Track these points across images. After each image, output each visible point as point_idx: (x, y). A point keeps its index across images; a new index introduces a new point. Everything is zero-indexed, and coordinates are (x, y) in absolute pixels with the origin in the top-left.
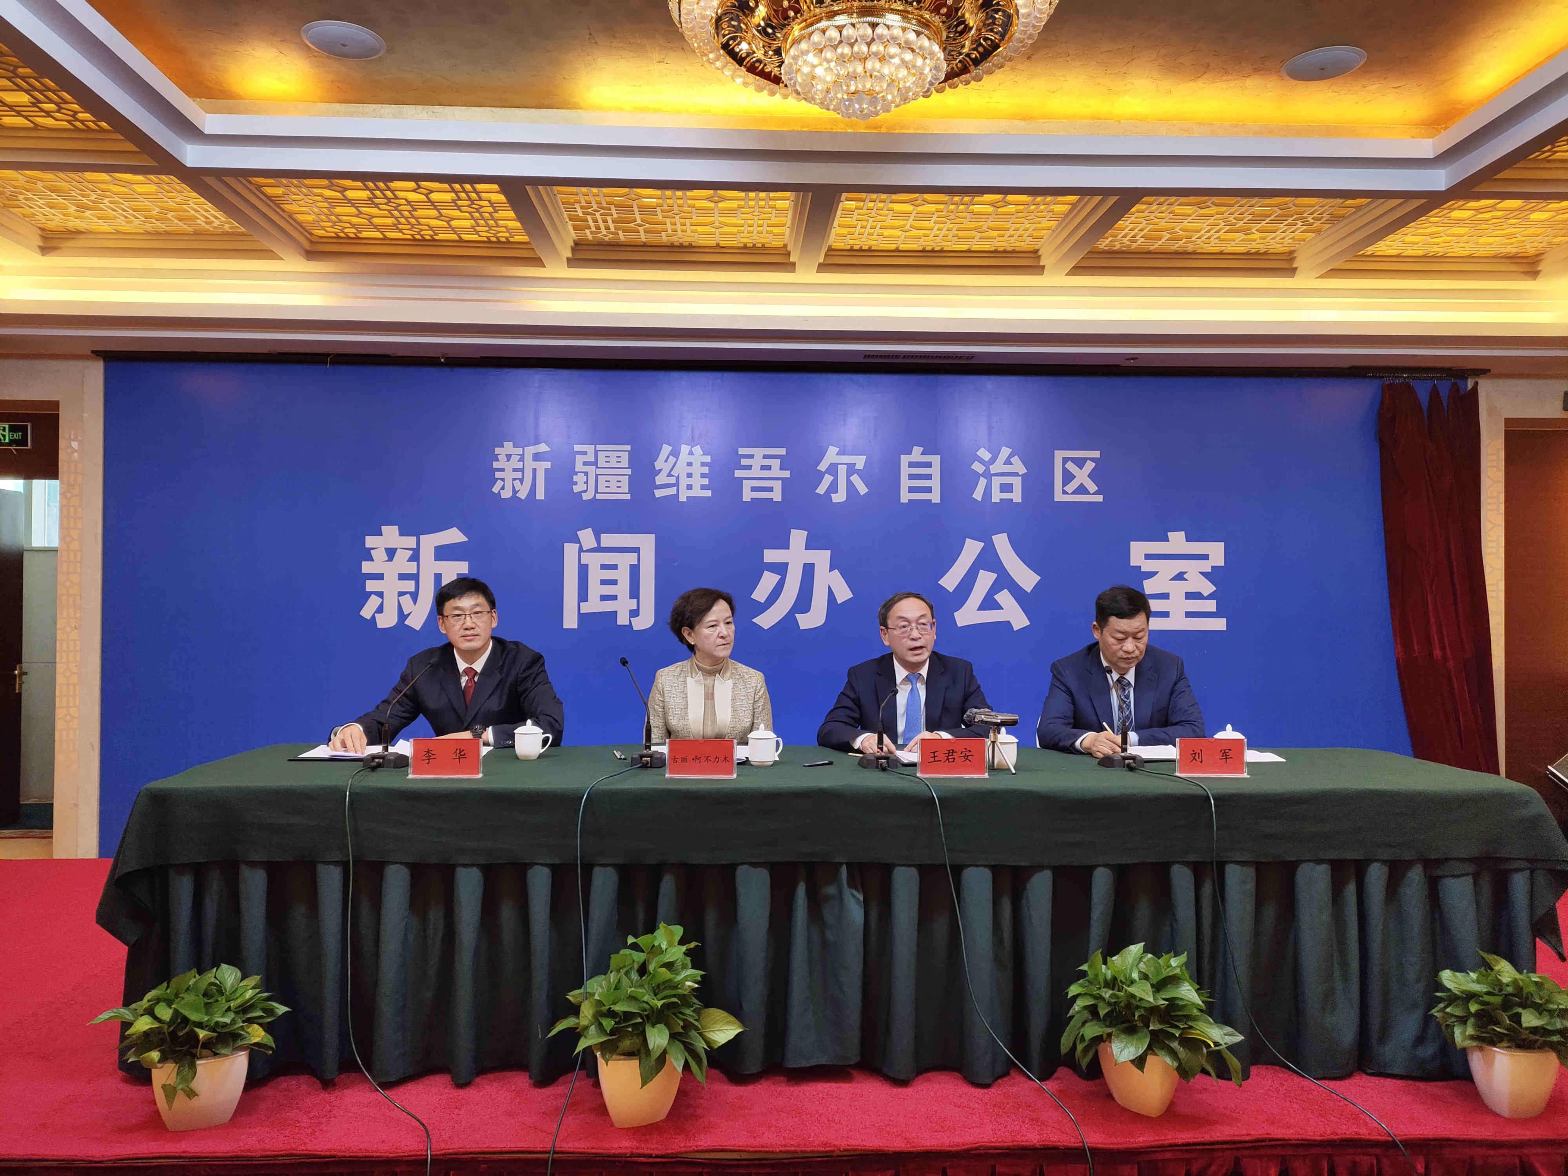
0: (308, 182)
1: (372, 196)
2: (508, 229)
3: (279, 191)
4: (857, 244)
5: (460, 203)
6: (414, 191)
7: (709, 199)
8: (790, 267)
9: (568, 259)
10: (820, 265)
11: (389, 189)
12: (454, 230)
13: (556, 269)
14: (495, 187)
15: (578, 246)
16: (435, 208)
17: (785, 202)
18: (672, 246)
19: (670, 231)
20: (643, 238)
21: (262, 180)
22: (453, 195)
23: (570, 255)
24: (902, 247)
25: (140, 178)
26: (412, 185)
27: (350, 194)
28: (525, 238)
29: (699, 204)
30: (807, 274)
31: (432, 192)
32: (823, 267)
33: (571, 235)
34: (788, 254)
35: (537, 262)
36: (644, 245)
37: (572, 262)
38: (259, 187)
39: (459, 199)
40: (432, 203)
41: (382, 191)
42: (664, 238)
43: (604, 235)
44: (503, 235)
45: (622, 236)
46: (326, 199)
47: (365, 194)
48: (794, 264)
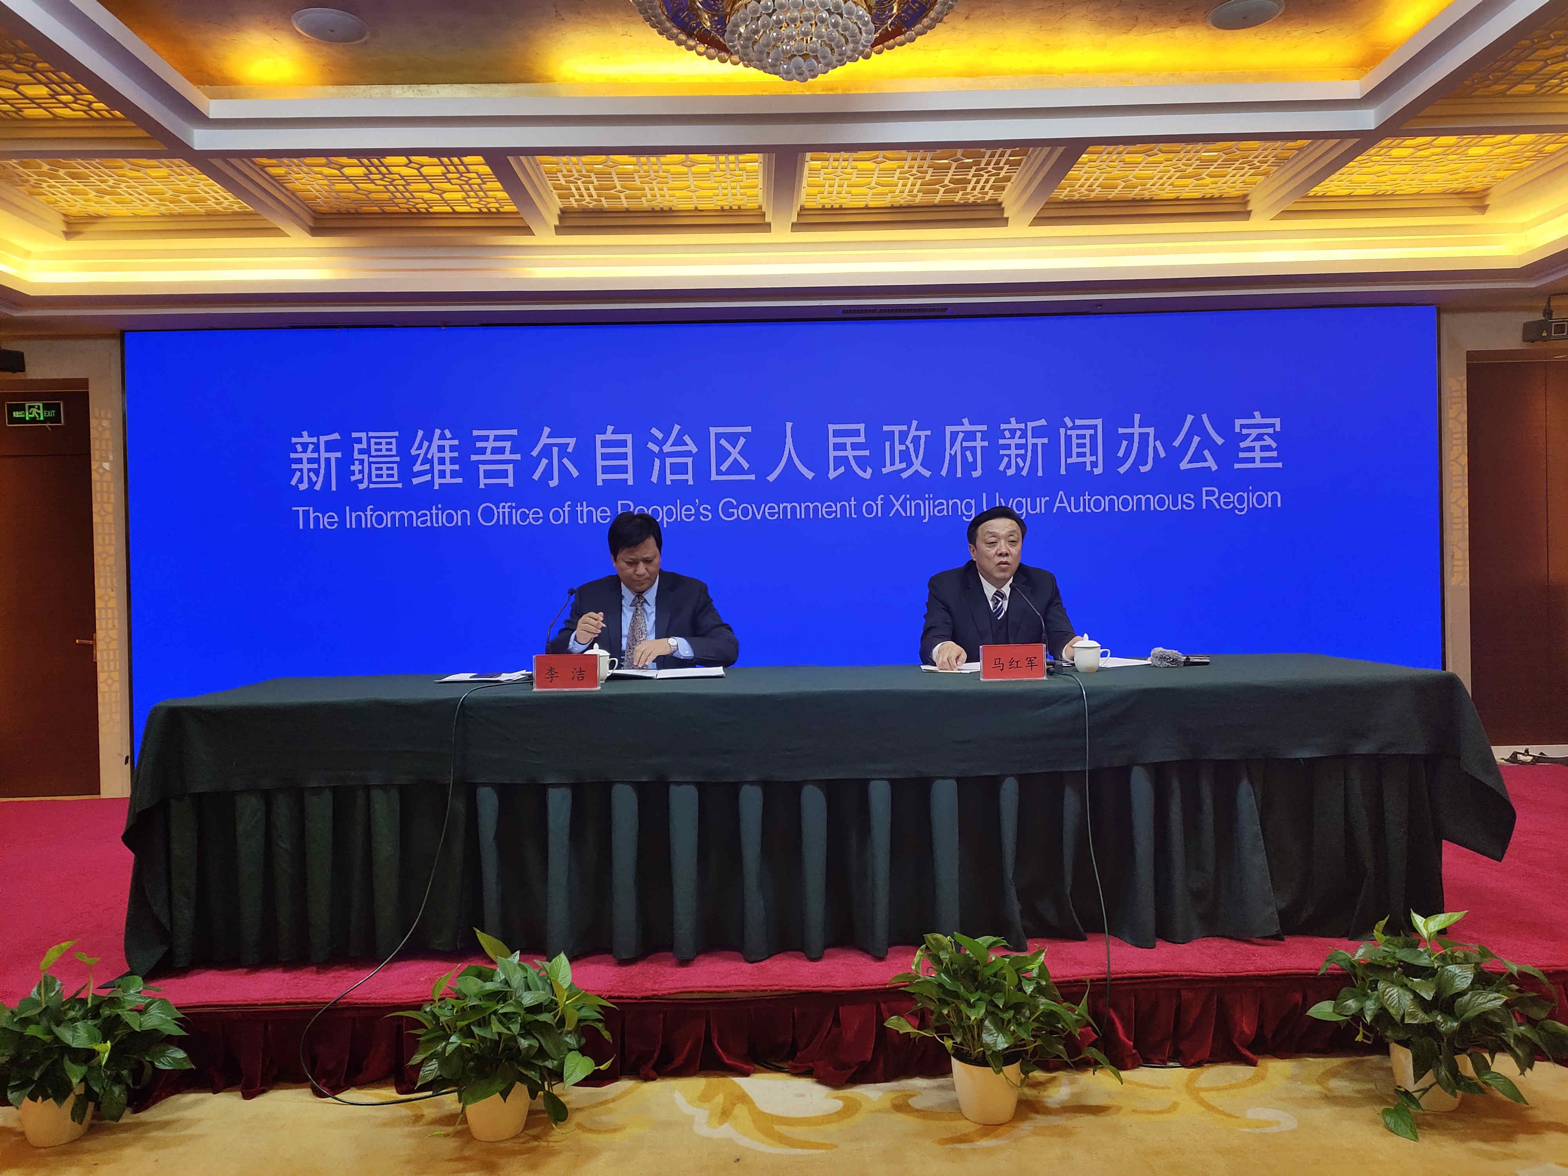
0: (308, 160)
1: (367, 172)
2: (498, 200)
3: (281, 171)
4: (828, 203)
5: (449, 176)
6: (406, 166)
7: (682, 163)
8: (766, 227)
9: (556, 227)
10: (793, 224)
11: (383, 165)
12: (446, 202)
13: (545, 236)
14: (480, 159)
15: (564, 213)
16: (427, 182)
17: (754, 163)
18: (653, 211)
19: (649, 197)
20: (625, 204)
21: (265, 161)
22: (443, 168)
23: (557, 223)
24: (872, 204)
25: (153, 162)
26: (403, 160)
27: (347, 171)
28: (514, 208)
29: (673, 169)
30: (781, 233)
31: (423, 166)
32: (797, 227)
33: (556, 204)
34: (764, 215)
35: (526, 230)
36: (627, 211)
37: (560, 229)
38: (263, 167)
39: (449, 172)
40: (424, 177)
41: (376, 167)
42: (645, 204)
43: (588, 202)
44: (494, 206)
45: (605, 204)
46: (326, 176)
47: (361, 171)
48: (769, 225)
